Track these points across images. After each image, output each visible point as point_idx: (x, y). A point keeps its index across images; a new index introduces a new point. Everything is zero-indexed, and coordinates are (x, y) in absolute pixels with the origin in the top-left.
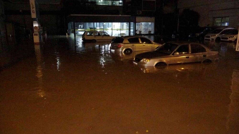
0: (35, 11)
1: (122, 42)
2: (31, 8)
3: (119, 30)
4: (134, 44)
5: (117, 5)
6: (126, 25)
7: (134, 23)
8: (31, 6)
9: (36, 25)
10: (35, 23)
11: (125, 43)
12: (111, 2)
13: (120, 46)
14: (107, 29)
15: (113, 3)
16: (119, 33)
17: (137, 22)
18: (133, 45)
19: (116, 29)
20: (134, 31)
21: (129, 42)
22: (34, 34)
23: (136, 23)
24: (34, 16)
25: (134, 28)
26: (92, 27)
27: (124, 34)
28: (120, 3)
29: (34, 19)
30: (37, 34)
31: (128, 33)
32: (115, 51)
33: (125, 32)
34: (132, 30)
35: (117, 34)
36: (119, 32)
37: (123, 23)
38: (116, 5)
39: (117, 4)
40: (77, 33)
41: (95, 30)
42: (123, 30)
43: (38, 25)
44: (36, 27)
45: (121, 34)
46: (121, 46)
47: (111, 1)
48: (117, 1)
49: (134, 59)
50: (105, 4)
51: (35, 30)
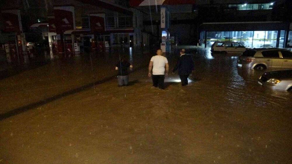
0: (164, 21)
1: (252, 56)
2: (162, 18)
3: (263, 41)
4: (271, 59)
5: (266, 9)
6: (274, 35)
7: (286, 32)
8: (162, 16)
9: (164, 34)
10: (164, 33)
11: (256, 57)
12: (258, 6)
13: (249, 61)
14: (248, 39)
15: (260, 6)
16: (261, 44)
17: (291, 30)
18: (269, 60)
19: (259, 39)
20: (285, 42)
21: (263, 56)
22: (162, 44)
23: (290, 32)
24: (163, 25)
25: (284, 38)
26: (228, 36)
27: (269, 45)
28: (270, 6)
29: (163, 29)
30: (164, 44)
31: (276, 44)
32: (242, 66)
33: (272, 43)
34: (282, 41)
35: (260, 45)
36: (263, 43)
37: (270, 31)
38: (264, 9)
39: (266, 7)
40: (208, 44)
41: (230, 40)
42: (269, 41)
43: (166, 35)
44: (164, 36)
45: (264, 45)
46: (251, 60)
47: (258, 4)
48: (266, 4)
49: (260, 78)
50: (249, 8)
51: (163, 40)
